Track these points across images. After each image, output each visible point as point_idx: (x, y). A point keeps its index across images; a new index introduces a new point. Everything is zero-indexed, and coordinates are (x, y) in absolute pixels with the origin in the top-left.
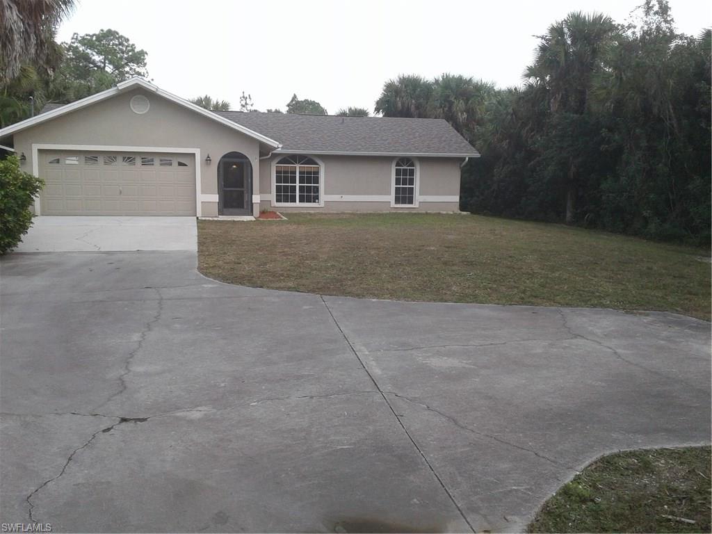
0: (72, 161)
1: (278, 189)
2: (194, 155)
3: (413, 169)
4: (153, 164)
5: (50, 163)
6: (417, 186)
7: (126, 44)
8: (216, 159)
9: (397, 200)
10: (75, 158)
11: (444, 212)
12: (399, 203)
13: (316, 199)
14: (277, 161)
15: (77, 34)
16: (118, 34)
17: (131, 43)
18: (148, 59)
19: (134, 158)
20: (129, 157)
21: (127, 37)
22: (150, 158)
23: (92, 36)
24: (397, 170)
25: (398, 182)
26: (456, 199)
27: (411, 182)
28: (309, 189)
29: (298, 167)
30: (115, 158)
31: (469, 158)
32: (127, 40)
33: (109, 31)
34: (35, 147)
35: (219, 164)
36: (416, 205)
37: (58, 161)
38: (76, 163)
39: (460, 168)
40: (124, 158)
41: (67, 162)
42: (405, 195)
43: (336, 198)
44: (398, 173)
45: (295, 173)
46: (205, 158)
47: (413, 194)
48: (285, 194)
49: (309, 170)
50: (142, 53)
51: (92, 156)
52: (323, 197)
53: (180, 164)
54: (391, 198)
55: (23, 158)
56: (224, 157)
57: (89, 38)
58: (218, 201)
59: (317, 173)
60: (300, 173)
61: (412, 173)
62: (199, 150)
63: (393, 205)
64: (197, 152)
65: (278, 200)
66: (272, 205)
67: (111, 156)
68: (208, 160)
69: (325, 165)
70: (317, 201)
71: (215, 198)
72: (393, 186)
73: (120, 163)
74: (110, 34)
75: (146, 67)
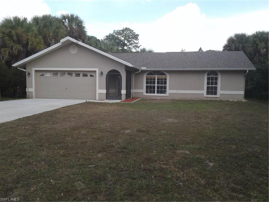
0: (48, 75)
1: (147, 87)
2: (95, 71)
3: (217, 77)
4: (80, 76)
5: (40, 76)
6: (219, 86)
7: (132, 32)
8: (105, 73)
9: (208, 93)
10: (49, 74)
11: (231, 100)
12: (209, 95)
13: (165, 92)
14: (146, 74)
15: (115, 30)
16: (130, 29)
17: (134, 32)
18: (139, 38)
19: (72, 73)
20: (70, 73)
21: (132, 30)
22: (79, 73)
23: (120, 31)
24: (208, 77)
25: (208, 83)
26: (242, 93)
27: (216, 83)
28: (162, 87)
29: (156, 77)
30: (65, 73)
31: (249, 70)
32: (133, 31)
33: (126, 28)
34: (34, 69)
35: (107, 75)
36: (218, 95)
37: (43, 75)
38: (50, 76)
39: (245, 76)
40: (68, 73)
41: (47, 75)
42: (212, 90)
43: (175, 91)
44: (208, 79)
45: (155, 79)
46: (100, 73)
47: (217, 90)
48: (150, 89)
49: (162, 78)
50: (138, 35)
51: (55, 73)
52: (168, 91)
53: (91, 76)
54: (204, 92)
55: (29, 74)
56: (110, 72)
57: (119, 31)
58: (106, 93)
59: (166, 79)
60: (158, 79)
61: (216, 79)
62: (98, 69)
63: (205, 95)
64: (97, 70)
65: (147, 92)
66: (144, 95)
67: (63, 72)
68: (102, 73)
69: (170, 75)
70: (165, 93)
71: (104, 91)
72: (206, 86)
73: (66, 75)
74: (127, 29)
75: (139, 40)
